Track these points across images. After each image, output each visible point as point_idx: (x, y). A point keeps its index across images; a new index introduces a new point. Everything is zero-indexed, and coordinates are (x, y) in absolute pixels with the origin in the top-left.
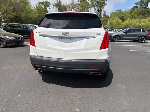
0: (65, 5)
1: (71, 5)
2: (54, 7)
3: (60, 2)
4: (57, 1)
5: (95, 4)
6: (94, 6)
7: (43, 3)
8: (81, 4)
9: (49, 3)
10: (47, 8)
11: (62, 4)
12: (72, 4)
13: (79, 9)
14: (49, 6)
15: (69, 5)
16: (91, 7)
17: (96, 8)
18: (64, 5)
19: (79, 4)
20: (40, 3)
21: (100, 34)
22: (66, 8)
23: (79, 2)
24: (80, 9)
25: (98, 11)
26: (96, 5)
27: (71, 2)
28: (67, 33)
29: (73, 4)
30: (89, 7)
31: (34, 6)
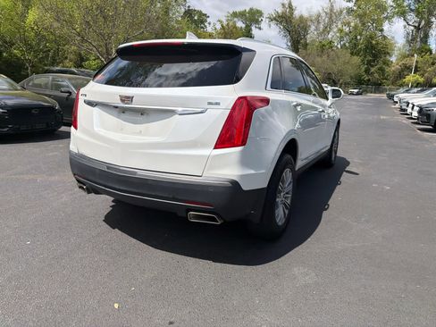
0: (306, 15)
1: (324, 15)
2: (273, 24)
3: (290, 6)
4: (283, 4)
5: (409, 5)
6: (403, 14)
7: (241, 15)
8: (359, 7)
9: (260, 13)
10: (253, 28)
11: (297, 14)
12: (328, 11)
13: (349, 26)
14: (257, 22)
15: (319, 16)
16: (393, 17)
17: (412, 17)
18: (301, 17)
19: (350, 11)
20: (235, 15)
21: (217, 104)
22: (309, 23)
23: (351, 5)
24: (352, 24)
25: (418, 28)
26: (413, 7)
27: (326, 6)
28: (129, 99)
29: (331, 10)
30: (386, 18)
31: (214, 25)
